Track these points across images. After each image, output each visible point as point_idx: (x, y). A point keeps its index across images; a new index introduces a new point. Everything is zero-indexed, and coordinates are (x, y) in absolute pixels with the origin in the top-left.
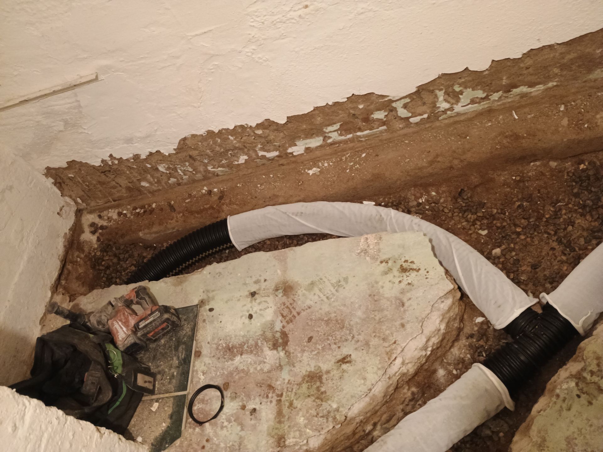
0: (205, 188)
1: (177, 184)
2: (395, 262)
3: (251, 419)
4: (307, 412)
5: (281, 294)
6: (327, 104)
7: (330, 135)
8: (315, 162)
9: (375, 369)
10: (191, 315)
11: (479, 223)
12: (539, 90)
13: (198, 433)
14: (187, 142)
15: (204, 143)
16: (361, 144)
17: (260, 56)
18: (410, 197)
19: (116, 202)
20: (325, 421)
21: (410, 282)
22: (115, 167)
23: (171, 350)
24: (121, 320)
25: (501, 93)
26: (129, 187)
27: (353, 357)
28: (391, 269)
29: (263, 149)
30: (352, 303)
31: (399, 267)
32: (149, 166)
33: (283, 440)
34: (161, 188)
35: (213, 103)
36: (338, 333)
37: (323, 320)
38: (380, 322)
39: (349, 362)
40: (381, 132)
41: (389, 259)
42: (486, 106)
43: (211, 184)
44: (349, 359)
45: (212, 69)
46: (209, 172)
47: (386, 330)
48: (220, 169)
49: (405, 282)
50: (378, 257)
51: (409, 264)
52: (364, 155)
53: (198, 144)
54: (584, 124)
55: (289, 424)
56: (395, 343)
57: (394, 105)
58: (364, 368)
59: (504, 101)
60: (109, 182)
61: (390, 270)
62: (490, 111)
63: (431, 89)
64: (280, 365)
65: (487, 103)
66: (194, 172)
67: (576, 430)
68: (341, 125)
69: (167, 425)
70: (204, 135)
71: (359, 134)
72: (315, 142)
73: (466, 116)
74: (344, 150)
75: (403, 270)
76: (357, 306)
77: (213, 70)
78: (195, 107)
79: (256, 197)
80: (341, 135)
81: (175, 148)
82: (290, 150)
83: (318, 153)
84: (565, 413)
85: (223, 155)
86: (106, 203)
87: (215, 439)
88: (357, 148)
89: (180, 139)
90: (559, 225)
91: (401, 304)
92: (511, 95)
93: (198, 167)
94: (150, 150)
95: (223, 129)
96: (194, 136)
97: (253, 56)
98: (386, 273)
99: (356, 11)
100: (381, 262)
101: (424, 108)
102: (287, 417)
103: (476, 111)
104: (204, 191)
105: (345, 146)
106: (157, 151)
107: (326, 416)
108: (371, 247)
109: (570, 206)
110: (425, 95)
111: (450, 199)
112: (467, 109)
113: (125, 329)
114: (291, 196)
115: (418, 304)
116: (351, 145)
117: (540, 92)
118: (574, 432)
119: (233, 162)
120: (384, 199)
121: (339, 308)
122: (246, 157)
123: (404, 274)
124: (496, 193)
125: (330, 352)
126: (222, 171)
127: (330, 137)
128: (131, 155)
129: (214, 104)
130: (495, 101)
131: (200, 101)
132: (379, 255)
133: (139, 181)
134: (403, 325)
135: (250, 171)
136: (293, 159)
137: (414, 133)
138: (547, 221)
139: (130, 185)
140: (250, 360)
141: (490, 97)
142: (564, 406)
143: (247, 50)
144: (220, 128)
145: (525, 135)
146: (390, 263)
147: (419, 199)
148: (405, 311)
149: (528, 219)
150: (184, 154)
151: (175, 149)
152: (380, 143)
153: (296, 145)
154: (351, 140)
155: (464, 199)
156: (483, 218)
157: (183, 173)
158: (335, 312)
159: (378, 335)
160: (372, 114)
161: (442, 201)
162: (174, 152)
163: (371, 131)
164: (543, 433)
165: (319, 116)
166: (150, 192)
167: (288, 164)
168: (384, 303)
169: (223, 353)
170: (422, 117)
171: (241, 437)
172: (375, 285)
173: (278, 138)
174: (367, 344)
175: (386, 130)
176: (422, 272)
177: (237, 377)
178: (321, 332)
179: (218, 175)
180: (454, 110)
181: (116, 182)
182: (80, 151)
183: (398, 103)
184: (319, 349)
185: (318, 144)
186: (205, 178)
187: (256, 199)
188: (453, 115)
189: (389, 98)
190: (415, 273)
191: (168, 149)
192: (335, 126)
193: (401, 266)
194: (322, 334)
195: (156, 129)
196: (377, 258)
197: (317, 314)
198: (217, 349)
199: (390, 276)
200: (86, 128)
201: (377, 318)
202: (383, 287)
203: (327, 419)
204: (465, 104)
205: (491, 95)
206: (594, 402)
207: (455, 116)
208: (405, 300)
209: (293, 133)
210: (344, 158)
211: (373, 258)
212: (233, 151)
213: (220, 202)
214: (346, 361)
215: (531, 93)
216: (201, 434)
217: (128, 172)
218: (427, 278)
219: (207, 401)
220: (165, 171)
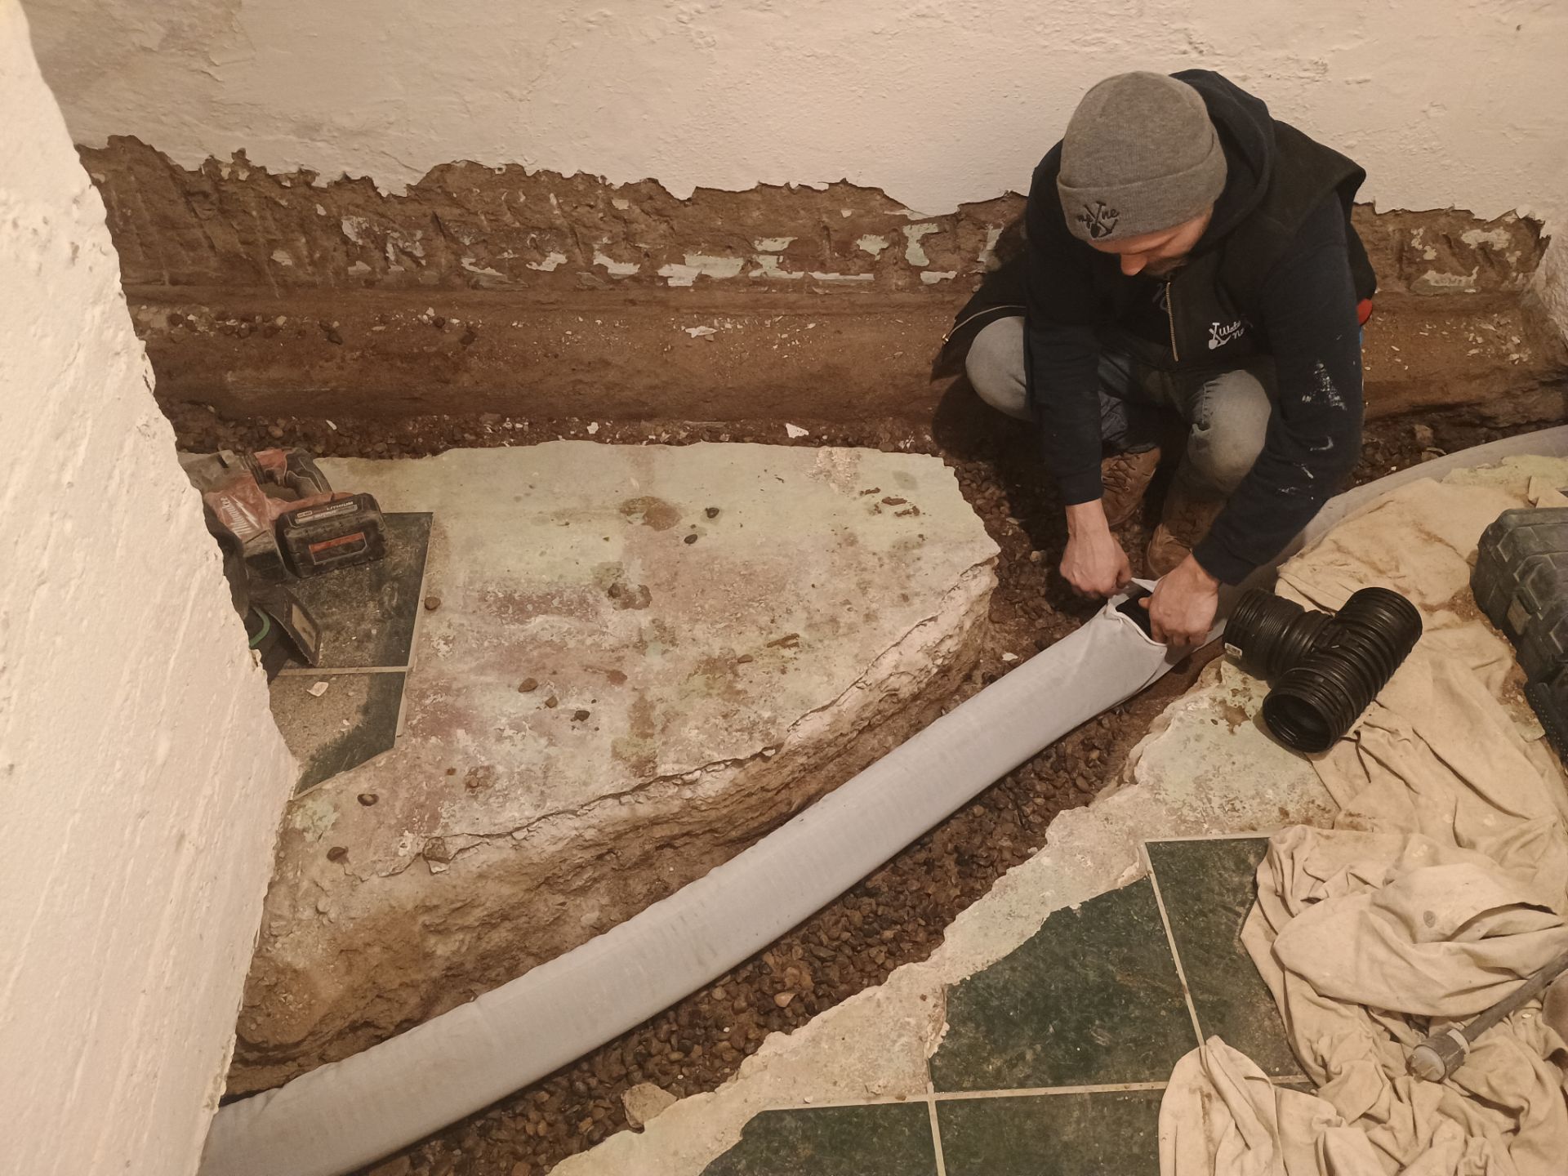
0: (431, 312)
1: (366, 281)
3: (574, 727)
4: (707, 721)
5: (640, 522)
6: (787, 184)
7: (761, 259)
8: (705, 314)
10: (414, 529)
13: (435, 746)
14: (450, 178)
15: (485, 194)
16: (811, 302)
17: (703, 29)
18: (882, 435)
19: (177, 288)
20: (746, 737)
21: (918, 533)
22: (230, 188)
23: (361, 589)
24: (244, 500)
26: (237, 255)
27: (804, 638)
28: (881, 509)
29: (608, 250)
32: (321, 211)
33: (652, 765)
34: (318, 279)
35: (556, 101)
36: (771, 598)
37: (737, 574)
39: (797, 646)
40: (860, 284)
43: (449, 304)
44: (795, 641)
45: (591, 22)
46: (460, 271)
47: (872, 602)
48: (489, 271)
49: (908, 532)
50: (854, 486)
52: (811, 326)
53: (471, 191)
55: (664, 739)
57: (906, 230)
58: (827, 658)
60: (188, 226)
61: (879, 509)
63: (983, 218)
64: (641, 640)
66: (423, 262)
67: (1210, 768)
68: (791, 243)
69: (355, 724)
70: (497, 172)
71: (817, 275)
72: (724, 267)
74: (774, 305)
76: (811, 558)
77: (591, 26)
78: (512, 97)
79: (556, 356)
80: (781, 266)
81: (413, 183)
82: (664, 271)
83: (719, 296)
84: (1192, 744)
85: (511, 236)
86: (147, 283)
87: (483, 759)
88: (802, 307)
89: (437, 164)
91: (901, 565)
93: (439, 253)
94: (347, 169)
95: (547, 172)
96: (473, 166)
97: (690, 26)
98: (870, 513)
99: (914, 9)
100: (862, 494)
101: (954, 258)
102: (659, 727)
104: (425, 317)
105: (779, 295)
106: (363, 178)
107: (750, 729)
108: (840, 468)
110: (965, 229)
113: (252, 518)
114: (639, 372)
116: (793, 297)
118: (1207, 772)
119: (528, 262)
120: (830, 427)
121: (772, 557)
122: (562, 259)
125: (755, 627)
126: (491, 278)
127: (758, 266)
128: (294, 169)
129: (556, 105)
131: (531, 88)
132: (856, 483)
133: (273, 244)
135: (554, 296)
136: (660, 294)
137: (919, 307)
139: (241, 248)
140: (567, 626)
143: (683, 7)
144: (541, 167)
147: (899, 441)
148: (909, 576)
150: (426, 208)
151: (409, 186)
152: (848, 311)
153: (682, 262)
154: (797, 285)
157: (396, 255)
158: (764, 564)
159: (855, 608)
160: (860, 237)
162: (403, 193)
163: (842, 277)
164: (1157, 771)
165: (759, 209)
166: (284, 285)
167: (648, 303)
169: (499, 608)
170: (945, 275)
171: (548, 757)
173: (653, 235)
174: (834, 620)
175: (870, 283)
177: (535, 653)
178: (735, 594)
179: (476, 286)
181: (205, 232)
182: (163, 118)
183: (915, 227)
184: (730, 620)
185: (729, 274)
186: (443, 285)
187: (555, 360)
189: (905, 212)
191: (392, 182)
192: (780, 240)
195: (392, 119)
196: (852, 488)
198: (483, 599)
199: (878, 520)
200: (217, 63)
202: (864, 534)
203: (751, 734)
209: (690, 232)
210: (768, 322)
211: (846, 487)
212: (540, 234)
213: (464, 349)
214: (788, 643)
216: (443, 749)
217: (254, 213)
219: (459, 690)
220: (353, 238)
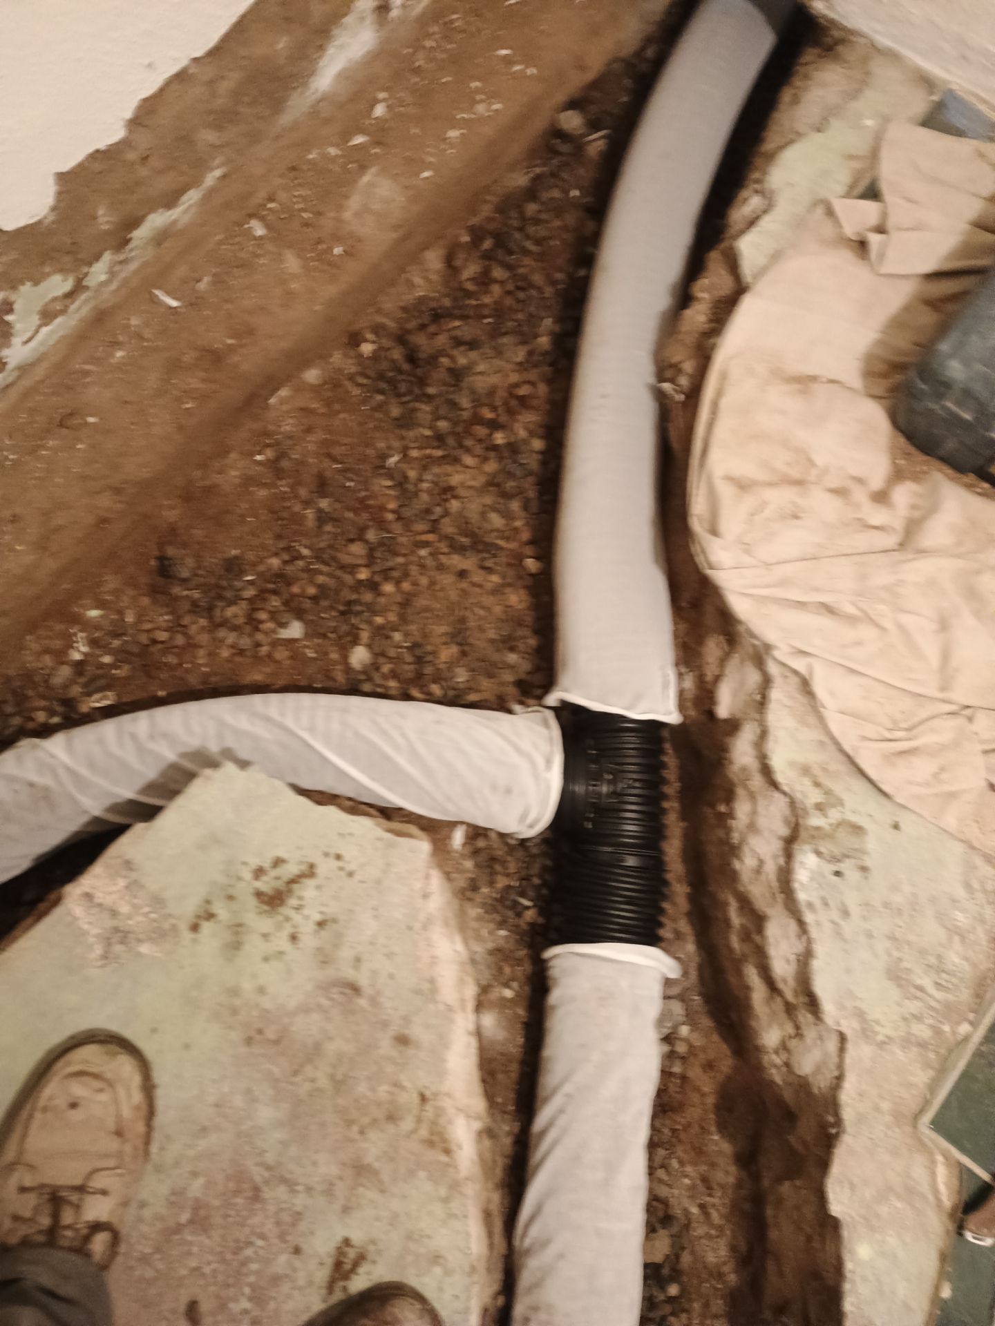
2: (231, 898)
9: (438, 1208)
11: (263, 616)
12: (190, 206)
18: (39, 665)
21: (318, 917)
25: (107, 257)
27: (357, 1237)
28: (240, 925)
30: (217, 1105)
31: (253, 902)
36: (256, 1220)
37: (179, 1229)
38: (340, 1084)
39: (361, 1258)
41: (208, 902)
42: (85, 311)
44: (352, 1254)
47: (373, 1090)
49: (307, 929)
50: (173, 921)
51: (273, 873)
54: (330, 249)
56: (423, 1098)
58: (409, 1237)
59: (123, 275)
61: (238, 928)
62: (100, 318)
65: (86, 301)
67: (887, 944)
73: (45, 365)
75: (273, 900)
76: (238, 1101)
84: (846, 928)
90: (428, 511)
91: (348, 991)
92: (131, 250)
98: (235, 946)
100: (195, 928)
103: (64, 337)
108: (124, 909)
109: (414, 453)
111: (145, 601)
112: (42, 343)
115: (390, 956)
117: (194, 210)
118: (888, 951)
121: (191, 1153)
123: (286, 911)
124: (243, 516)
125: (285, 1287)
130: (103, 284)
132: (170, 915)
134: (403, 1040)
138: (399, 518)
141: (85, 283)
142: (835, 915)
145: (230, 341)
146: (220, 909)
148: (374, 1001)
149: (360, 538)
155: (184, 580)
156: (263, 594)
158: (195, 1174)
159: (366, 1120)
161: (130, 618)
168: (306, 1028)
172: (237, 1002)
174: (361, 1170)
176: (325, 867)
178: (209, 1263)
180: (5, 364)
184: (246, 1312)
188: (11, 379)
190: (310, 883)
193: (259, 894)
194: (214, 1266)
196: (174, 928)
197: (144, 1228)
199: (254, 947)
201: (323, 1082)
202: (261, 990)
204: (29, 334)
205: (86, 274)
206: (868, 862)
207: (19, 378)
208: (349, 973)
211: (160, 934)
214: (348, 1267)
215: (175, 222)
218: (350, 874)
